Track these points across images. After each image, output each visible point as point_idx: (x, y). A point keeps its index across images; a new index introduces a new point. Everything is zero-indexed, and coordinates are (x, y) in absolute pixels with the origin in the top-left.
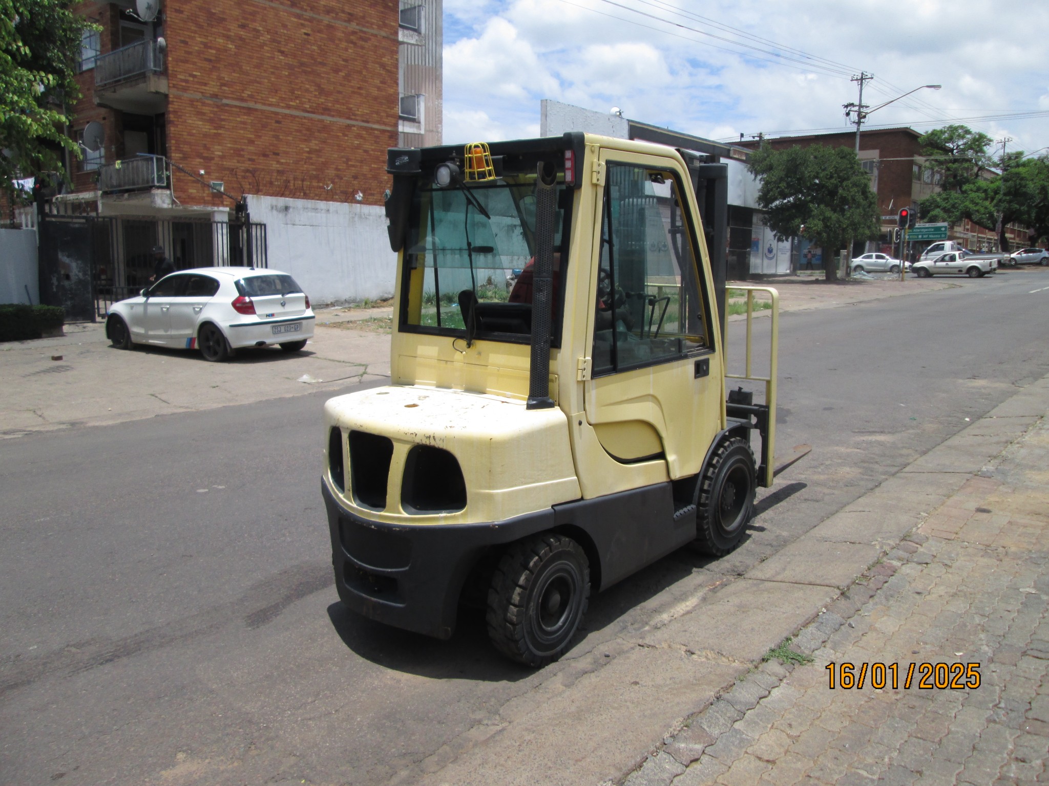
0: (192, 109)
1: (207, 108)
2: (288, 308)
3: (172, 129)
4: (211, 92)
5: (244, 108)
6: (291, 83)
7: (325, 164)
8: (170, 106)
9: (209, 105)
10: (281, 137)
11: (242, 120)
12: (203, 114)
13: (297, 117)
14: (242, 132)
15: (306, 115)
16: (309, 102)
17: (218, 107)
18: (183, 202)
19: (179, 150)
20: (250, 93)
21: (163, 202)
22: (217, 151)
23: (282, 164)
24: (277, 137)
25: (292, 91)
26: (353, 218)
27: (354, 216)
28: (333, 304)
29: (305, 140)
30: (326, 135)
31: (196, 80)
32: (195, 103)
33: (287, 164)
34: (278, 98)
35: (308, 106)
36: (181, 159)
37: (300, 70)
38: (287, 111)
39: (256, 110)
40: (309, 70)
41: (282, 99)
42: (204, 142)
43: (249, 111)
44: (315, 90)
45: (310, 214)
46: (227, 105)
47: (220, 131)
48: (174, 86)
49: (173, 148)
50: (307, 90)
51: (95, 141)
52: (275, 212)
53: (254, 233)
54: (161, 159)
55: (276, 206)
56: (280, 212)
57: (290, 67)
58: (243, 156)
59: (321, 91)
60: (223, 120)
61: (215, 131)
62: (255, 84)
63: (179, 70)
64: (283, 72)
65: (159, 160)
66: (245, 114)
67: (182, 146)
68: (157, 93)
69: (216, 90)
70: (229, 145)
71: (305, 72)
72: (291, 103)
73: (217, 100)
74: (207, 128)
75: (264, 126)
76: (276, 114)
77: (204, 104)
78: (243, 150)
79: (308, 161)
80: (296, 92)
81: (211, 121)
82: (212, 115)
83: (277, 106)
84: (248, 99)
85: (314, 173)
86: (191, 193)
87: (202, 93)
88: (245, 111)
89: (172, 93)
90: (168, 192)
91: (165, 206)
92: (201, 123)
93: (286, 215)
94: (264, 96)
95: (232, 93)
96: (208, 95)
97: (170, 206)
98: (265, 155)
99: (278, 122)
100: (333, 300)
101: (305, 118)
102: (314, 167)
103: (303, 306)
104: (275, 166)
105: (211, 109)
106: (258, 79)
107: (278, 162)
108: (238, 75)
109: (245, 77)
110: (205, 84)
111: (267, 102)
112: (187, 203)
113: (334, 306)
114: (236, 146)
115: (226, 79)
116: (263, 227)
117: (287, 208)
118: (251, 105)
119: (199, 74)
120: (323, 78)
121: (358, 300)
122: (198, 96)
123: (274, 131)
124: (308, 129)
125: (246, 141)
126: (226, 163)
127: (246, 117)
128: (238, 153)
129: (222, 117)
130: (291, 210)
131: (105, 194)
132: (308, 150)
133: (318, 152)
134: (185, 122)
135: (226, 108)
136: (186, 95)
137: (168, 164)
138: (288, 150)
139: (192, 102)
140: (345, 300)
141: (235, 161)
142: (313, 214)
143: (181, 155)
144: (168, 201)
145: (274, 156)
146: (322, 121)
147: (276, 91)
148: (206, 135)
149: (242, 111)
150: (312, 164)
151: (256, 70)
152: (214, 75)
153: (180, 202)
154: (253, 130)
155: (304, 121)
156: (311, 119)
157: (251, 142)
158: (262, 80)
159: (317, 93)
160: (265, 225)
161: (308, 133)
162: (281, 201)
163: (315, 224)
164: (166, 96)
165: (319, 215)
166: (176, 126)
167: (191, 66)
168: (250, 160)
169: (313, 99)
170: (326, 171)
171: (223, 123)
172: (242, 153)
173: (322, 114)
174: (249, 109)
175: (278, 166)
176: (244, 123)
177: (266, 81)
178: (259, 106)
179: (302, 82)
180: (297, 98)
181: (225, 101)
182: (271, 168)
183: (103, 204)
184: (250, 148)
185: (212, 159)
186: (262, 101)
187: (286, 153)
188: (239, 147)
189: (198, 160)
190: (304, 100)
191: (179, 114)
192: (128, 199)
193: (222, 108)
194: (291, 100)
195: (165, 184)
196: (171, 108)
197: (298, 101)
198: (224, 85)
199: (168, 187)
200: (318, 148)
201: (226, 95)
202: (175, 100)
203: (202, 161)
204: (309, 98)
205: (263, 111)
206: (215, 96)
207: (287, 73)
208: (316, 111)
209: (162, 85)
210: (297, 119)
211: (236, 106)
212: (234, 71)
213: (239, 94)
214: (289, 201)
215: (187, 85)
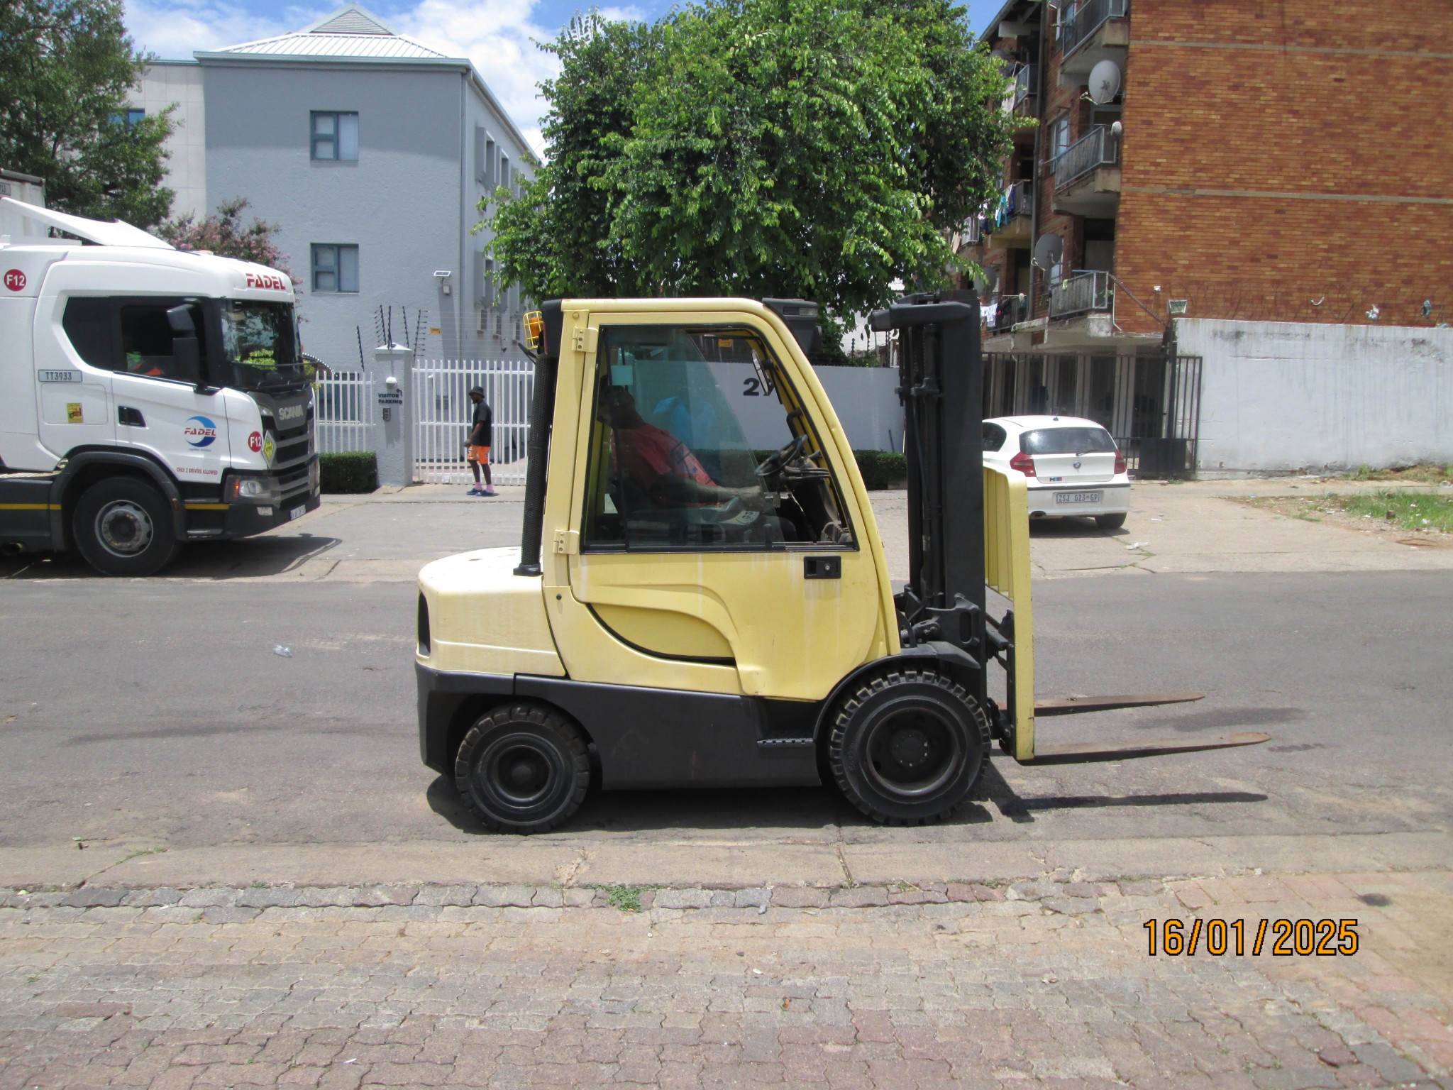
0: (1151, 207)
1: (1172, 204)
2: (1083, 471)
3: (1121, 235)
4: (1180, 182)
5: (1228, 198)
6: (1305, 154)
7: (1355, 266)
8: (1121, 206)
9: (1175, 199)
10: (1283, 233)
11: (1223, 215)
12: (1166, 212)
13: (1313, 201)
14: (1221, 230)
15: (1327, 196)
16: (1334, 178)
17: (1188, 200)
18: (1127, 328)
19: (1126, 261)
20: (1238, 176)
21: (1101, 329)
22: (1182, 259)
23: (1281, 270)
24: (1276, 234)
25: (1307, 166)
26: (1352, 345)
27: (1353, 342)
28: (1303, 471)
29: (1323, 234)
30: (1359, 223)
31: (1159, 169)
32: (1155, 199)
33: (1290, 269)
34: (1282, 178)
35: (1332, 184)
36: (1129, 273)
37: (1323, 134)
38: (1296, 195)
39: (1247, 198)
40: (1340, 131)
41: (1289, 179)
42: (1163, 249)
43: (1236, 199)
44: (1347, 159)
45: (1276, 341)
46: (1202, 196)
47: (1188, 233)
48: (1129, 181)
49: (1120, 260)
50: (1333, 161)
51: (1049, 257)
52: (1218, 340)
53: (1183, 370)
54: (1104, 275)
55: (1222, 332)
56: (1227, 339)
57: (1307, 132)
58: (1219, 263)
59: (1357, 158)
60: (1195, 217)
61: (1182, 233)
62: (1248, 163)
63: (1136, 159)
64: (1294, 141)
65: (1101, 277)
66: (1228, 206)
67: (1131, 256)
68: (1106, 192)
69: (1187, 178)
70: (1200, 250)
71: (1332, 136)
72: (1304, 183)
73: (1187, 192)
74: (1169, 230)
75: (1256, 220)
76: (1278, 200)
77: (1168, 199)
78: (1220, 255)
79: (1324, 262)
80: (1313, 166)
81: (1177, 220)
82: (1178, 213)
83: (1281, 189)
84: (1236, 184)
85: (1334, 279)
86: (1140, 317)
87: (1167, 184)
88: (1229, 202)
89: (1125, 190)
90: (1108, 317)
91: (1103, 334)
92: (1161, 224)
93: (1237, 343)
94: (1260, 177)
95: (1211, 179)
96: (1175, 187)
97: (1109, 335)
98: (1255, 260)
99: (1279, 212)
100: (1303, 466)
101: (1325, 201)
102: (1333, 271)
103: (1111, 470)
104: (1268, 273)
105: (1178, 204)
106: (1253, 156)
107: (1274, 268)
108: (1222, 154)
109: (1232, 155)
110: (1172, 173)
111: (1265, 186)
112: (1133, 330)
113: (1306, 474)
114: (1209, 251)
115: (1203, 162)
116: (1198, 361)
117: (1238, 335)
118: (1239, 192)
119: (1164, 160)
120: (1362, 139)
121: (1349, 467)
122: (1162, 189)
123: (1273, 224)
124: (1329, 217)
125: (1226, 243)
126: (1196, 275)
127: (1228, 210)
128: (1212, 260)
129: (1193, 213)
130: (1245, 336)
131: (1053, 319)
132: (1326, 247)
133: (1343, 249)
134: (1140, 225)
135: (1200, 201)
136: (1143, 190)
137: (1111, 282)
138: (1292, 250)
139: (1151, 198)
140: (1326, 466)
141: (1208, 271)
142: (1282, 341)
143: (1130, 269)
144: (1107, 328)
145: (1268, 260)
146: (1356, 202)
147: (1281, 169)
148: (1167, 240)
149: (1224, 202)
150: (1331, 267)
151: (1250, 143)
152: (1186, 159)
153: (1123, 329)
154: (1238, 227)
155: (1323, 205)
156: (1336, 202)
157: (1234, 243)
158: (1259, 156)
159: (1349, 163)
160: (1201, 358)
161: (1328, 222)
162: (1230, 325)
163: (1282, 356)
164: (1118, 194)
165: (1290, 342)
166: (1127, 231)
167: (1155, 152)
168: (1230, 267)
169: (1342, 172)
170: (1355, 276)
171: (1194, 221)
172: (1219, 259)
173: (1356, 193)
174: (1236, 198)
175: (1274, 273)
176: (1226, 218)
177: (1265, 156)
178: (1251, 193)
179: (1325, 151)
180: (1314, 174)
181: (1199, 192)
182: (1262, 277)
183: (1049, 332)
184: (1231, 251)
185: (1175, 270)
186: (1258, 186)
187: (1290, 254)
188: (1215, 251)
189: (1153, 273)
190: (1325, 176)
191: (1132, 215)
192: (1069, 327)
193: (1194, 202)
194: (1304, 178)
195: (1105, 307)
196: (1122, 209)
197: (1315, 179)
198: (1200, 170)
199: (1109, 310)
200: (1343, 243)
201: (1201, 183)
202: (1128, 198)
203: (1158, 273)
204: (1336, 171)
205: (1256, 199)
206: (1186, 186)
207: (1300, 142)
208: (1345, 189)
209: (1112, 181)
210: (1311, 205)
211: (1215, 197)
212: (1216, 150)
213: (1221, 180)
214: (1244, 325)
215: (1147, 177)
